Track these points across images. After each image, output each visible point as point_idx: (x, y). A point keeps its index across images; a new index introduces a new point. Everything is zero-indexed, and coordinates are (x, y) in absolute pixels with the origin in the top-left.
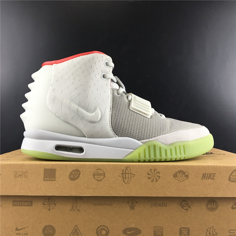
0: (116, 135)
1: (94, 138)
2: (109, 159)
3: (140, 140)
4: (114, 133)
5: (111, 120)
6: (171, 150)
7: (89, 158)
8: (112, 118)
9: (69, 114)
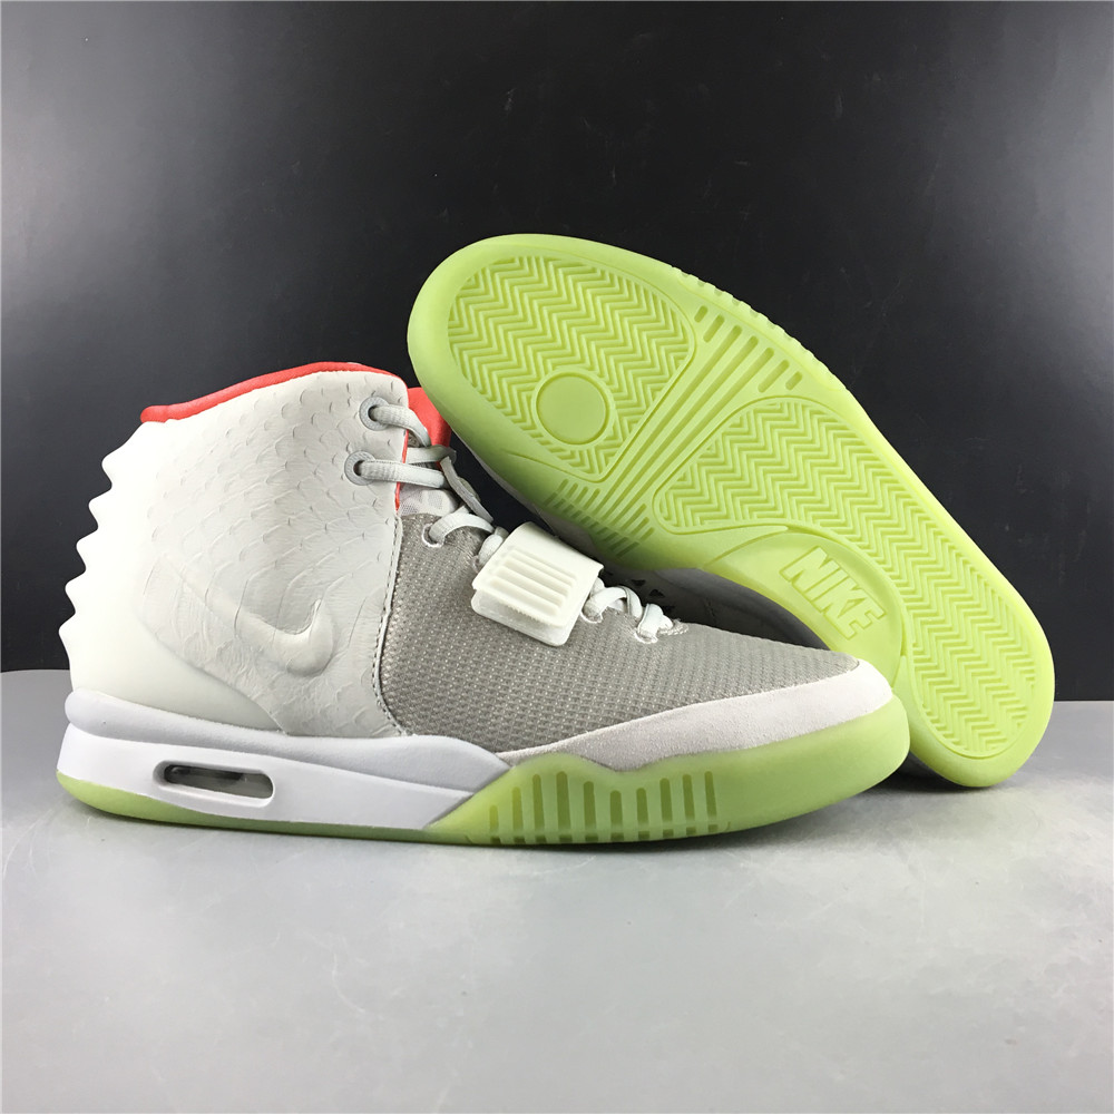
0: (398, 726)
1: (313, 736)
2: (369, 828)
3: (500, 751)
4: (390, 715)
5: (381, 662)
6: (641, 794)
7: (294, 819)
8: (382, 654)
9: (205, 637)
